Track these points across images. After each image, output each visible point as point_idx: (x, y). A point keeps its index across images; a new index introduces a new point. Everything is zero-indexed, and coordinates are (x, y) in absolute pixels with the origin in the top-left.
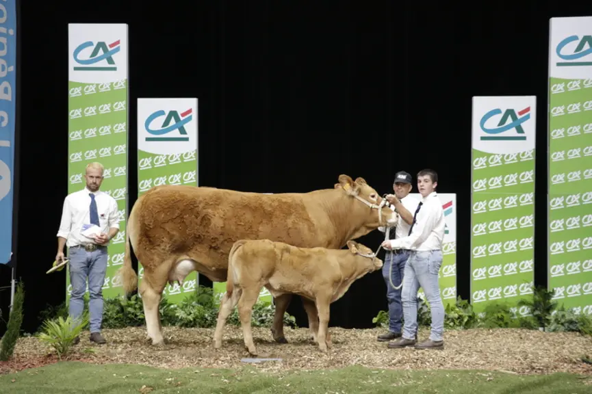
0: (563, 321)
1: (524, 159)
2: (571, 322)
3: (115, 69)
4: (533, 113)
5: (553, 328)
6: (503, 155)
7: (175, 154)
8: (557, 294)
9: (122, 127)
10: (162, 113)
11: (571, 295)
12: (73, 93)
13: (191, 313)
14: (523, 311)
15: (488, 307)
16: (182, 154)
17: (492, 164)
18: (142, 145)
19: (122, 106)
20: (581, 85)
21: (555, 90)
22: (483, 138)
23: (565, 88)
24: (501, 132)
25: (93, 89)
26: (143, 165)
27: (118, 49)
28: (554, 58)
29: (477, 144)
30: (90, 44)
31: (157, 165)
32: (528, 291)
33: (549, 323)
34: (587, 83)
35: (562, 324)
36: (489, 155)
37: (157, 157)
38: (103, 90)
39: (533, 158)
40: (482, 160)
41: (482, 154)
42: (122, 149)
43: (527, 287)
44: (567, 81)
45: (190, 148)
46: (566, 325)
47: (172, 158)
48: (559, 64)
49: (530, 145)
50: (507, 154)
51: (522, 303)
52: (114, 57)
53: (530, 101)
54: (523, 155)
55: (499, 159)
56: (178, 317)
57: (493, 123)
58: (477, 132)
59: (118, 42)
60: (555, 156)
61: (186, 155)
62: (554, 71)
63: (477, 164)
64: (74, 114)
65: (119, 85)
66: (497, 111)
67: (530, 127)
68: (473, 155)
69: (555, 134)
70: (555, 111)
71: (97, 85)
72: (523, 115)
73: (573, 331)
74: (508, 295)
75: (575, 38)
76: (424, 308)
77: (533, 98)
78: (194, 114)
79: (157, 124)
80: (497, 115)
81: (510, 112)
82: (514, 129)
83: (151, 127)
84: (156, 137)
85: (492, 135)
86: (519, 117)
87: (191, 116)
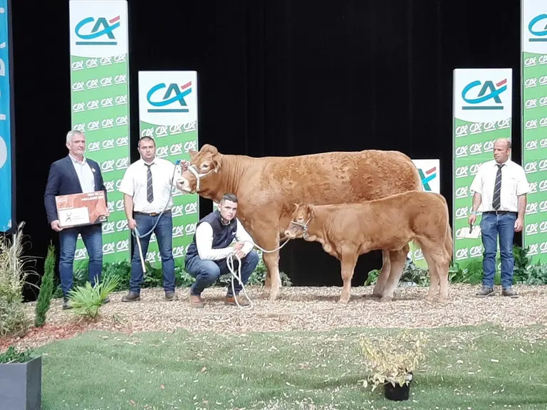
0: (540, 275)
1: (501, 127)
3: (115, 43)
4: (509, 84)
5: (531, 281)
6: (483, 124)
7: (176, 125)
8: (531, 251)
9: (125, 99)
10: (162, 85)
11: (543, 251)
12: (75, 66)
15: (470, 265)
16: (183, 125)
17: (473, 132)
18: (144, 116)
19: (124, 78)
21: (527, 64)
22: (464, 108)
23: (537, 62)
24: (480, 102)
25: (95, 63)
27: (118, 25)
28: (526, 35)
29: (459, 113)
30: (91, 19)
31: (159, 135)
33: (527, 278)
35: (540, 278)
37: (159, 128)
38: (104, 64)
39: (510, 126)
40: (464, 129)
41: (464, 123)
42: (125, 120)
44: (538, 56)
45: (191, 118)
46: (543, 278)
47: (173, 128)
48: (531, 40)
49: (507, 114)
50: (486, 123)
52: (114, 32)
53: (507, 73)
55: (479, 127)
56: (183, 279)
57: (474, 93)
58: (458, 103)
59: (118, 18)
60: (528, 125)
61: (187, 126)
62: (527, 46)
63: (459, 133)
64: (76, 87)
65: (120, 59)
66: (477, 83)
67: (507, 97)
68: (455, 123)
69: (528, 104)
70: (528, 83)
71: (99, 59)
75: (544, 16)
76: (412, 266)
77: (510, 70)
78: (194, 87)
79: (159, 96)
80: (477, 86)
81: (489, 84)
82: (493, 99)
83: (152, 99)
84: (157, 108)
85: (472, 106)
86: (497, 88)
87: (191, 89)
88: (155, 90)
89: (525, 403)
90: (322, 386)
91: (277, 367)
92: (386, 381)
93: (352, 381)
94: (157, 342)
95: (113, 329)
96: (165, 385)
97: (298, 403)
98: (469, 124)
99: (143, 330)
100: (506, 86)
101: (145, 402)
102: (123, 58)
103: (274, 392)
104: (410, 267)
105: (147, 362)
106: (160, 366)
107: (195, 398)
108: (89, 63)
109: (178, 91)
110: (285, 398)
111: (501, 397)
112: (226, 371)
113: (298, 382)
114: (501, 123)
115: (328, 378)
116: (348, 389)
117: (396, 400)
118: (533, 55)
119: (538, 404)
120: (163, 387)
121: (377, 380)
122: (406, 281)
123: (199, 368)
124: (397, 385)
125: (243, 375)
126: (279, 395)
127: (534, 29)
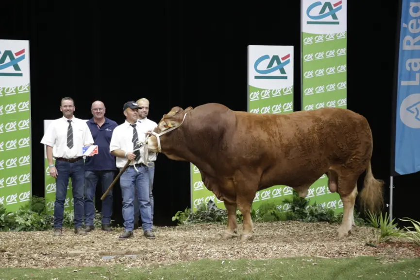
0: (316, 214)
1: (286, 93)
2: (322, 214)
4: (292, 58)
5: (309, 219)
6: (271, 90)
7: (10, 87)
8: (309, 194)
11: (319, 194)
13: (27, 220)
14: (286, 207)
15: (261, 206)
16: (17, 87)
17: (264, 97)
20: (324, 39)
21: (306, 42)
22: (256, 77)
23: (313, 40)
24: (270, 72)
28: (305, 18)
29: (252, 82)
32: (290, 192)
33: (306, 216)
34: (328, 37)
35: (316, 216)
36: (261, 90)
39: (292, 93)
40: (256, 94)
41: (256, 89)
43: (289, 189)
44: (314, 35)
45: (24, 81)
46: (319, 216)
47: (8, 90)
48: (308, 23)
49: (289, 83)
50: (274, 90)
51: (286, 201)
53: (289, 50)
54: (285, 90)
55: (268, 93)
56: (17, 223)
57: (263, 66)
58: (252, 73)
60: (307, 92)
61: (21, 88)
62: (305, 28)
63: (253, 97)
66: (267, 57)
67: (290, 69)
68: (249, 90)
69: (307, 75)
70: (306, 58)
72: (284, 61)
74: (275, 196)
75: (319, 4)
76: (215, 208)
77: (292, 48)
80: (266, 60)
81: (276, 58)
82: (279, 70)
85: (263, 76)
86: (282, 62)
87: (24, 55)
100: (289, 60)
104: (213, 208)
109: (12, 57)
118: (309, 35)
127: (311, 14)
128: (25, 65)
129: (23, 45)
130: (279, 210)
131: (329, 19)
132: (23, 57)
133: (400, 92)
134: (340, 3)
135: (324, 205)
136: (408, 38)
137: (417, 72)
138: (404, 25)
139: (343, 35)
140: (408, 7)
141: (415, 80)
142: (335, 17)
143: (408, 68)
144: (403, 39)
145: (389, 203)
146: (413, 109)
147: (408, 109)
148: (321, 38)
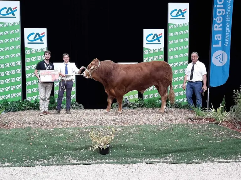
1: (160, 51)
2: (176, 105)
3: (15, 17)
4: (163, 35)
5: (170, 107)
9: (19, 39)
10: (33, 34)
15: (149, 101)
16: (41, 49)
17: (150, 52)
18: (26, 45)
19: (18, 31)
21: (170, 27)
22: (147, 44)
23: (173, 27)
24: (153, 41)
25: (7, 25)
26: (27, 52)
27: (16, 10)
28: (169, 17)
29: (145, 45)
30: (6, 8)
31: (32, 52)
34: (180, 25)
37: (32, 50)
38: (11, 25)
39: (163, 50)
40: (147, 51)
42: (19, 47)
44: (174, 25)
45: (44, 46)
48: (171, 19)
49: (162, 46)
50: (155, 49)
52: (15, 13)
53: (162, 31)
55: (152, 51)
57: (150, 38)
58: (145, 41)
60: (170, 50)
61: (43, 49)
62: (170, 21)
63: (145, 52)
66: (152, 34)
67: (162, 40)
68: (144, 49)
69: (170, 42)
70: (170, 35)
71: (9, 23)
73: (176, 107)
74: (155, 96)
75: (176, 10)
76: (128, 101)
77: (163, 30)
78: (46, 34)
79: (32, 37)
80: (152, 36)
81: (156, 35)
82: (157, 40)
83: (29, 39)
84: (31, 42)
85: (150, 43)
86: (159, 36)
87: (44, 35)
88: (31, 35)
89: (152, 154)
90: (76, 149)
91: (61, 142)
92: (99, 147)
93: (88, 147)
94: (16, 132)
95: (2, 127)
96: (14, 150)
97: (65, 156)
98: (149, 49)
99: (14, 128)
100: (162, 36)
101: (3, 157)
102: (18, 23)
103: (56, 153)
104: (127, 102)
105: (10, 141)
106: (15, 142)
107: (24, 155)
108: (5, 25)
109: (39, 36)
110: (60, 155)
111: (144, 152)
112: (39, 144)
113: (66, 148)
114: (160, 49)
115: (80, 146)
116: (86, 150)
117: (103, 155)
118: (172, 24)
119: (157, 155)
120: (13, 151)
121: (96, 147)
122: (125, 107)
123: (29, 143)
124: (103, 149)
125: (46, 146)
126: (58, 154)
127: (173, 15)
128: (45, 39)
129: (44, 30)
130: (157, 103)
131: (181, 17)
132: (44, 36)
133: (212, 50)
134: (186, 9)
135: (177, 101)
136: (216, 25)
137: (220, 41)
138: (214, 19)
139: (187, 24)
140: (216, 11)
141: (219, 44)
142: (183, 16)
143: (216, 39)
144: (214, 26)
145: (207, 100)
146: (218, 57)
147: (216, 58)
148: (177, 26)
